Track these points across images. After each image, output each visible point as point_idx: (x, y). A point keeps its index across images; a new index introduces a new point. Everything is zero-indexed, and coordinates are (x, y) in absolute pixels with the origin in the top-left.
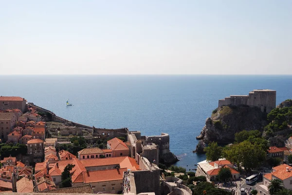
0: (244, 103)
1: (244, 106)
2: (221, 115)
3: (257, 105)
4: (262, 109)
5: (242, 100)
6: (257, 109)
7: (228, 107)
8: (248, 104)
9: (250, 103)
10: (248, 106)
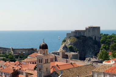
0: (83, 35)
1: (83, 36)
2: (71, 42)
3: (90, 36)
4: (94, 38)
5: (82, 32)
6: (91, 38)
7: (74, 37)
8: (85, 35)
9: (87, 35)
10: (85, 36)
